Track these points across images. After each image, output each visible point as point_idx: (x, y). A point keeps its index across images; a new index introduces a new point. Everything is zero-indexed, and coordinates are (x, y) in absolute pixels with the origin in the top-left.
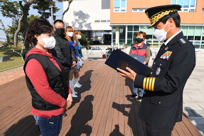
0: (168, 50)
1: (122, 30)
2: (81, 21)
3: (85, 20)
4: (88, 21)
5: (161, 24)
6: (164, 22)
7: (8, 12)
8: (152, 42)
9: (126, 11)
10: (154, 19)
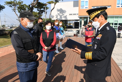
0: (100, 34)
1: (85, 20)
2: (61, 14)
3: (64, 14)
4: (65, 15)
5: (96, 18)
6: (98, 18)
7: (21, 10)
9: (88, 8)
10: (92, 15)
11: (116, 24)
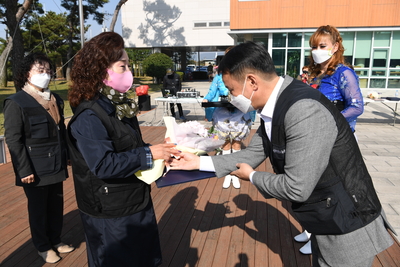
2: (160, 24)
3: (171, 21)
4: (176, 25)
11: (380, 63)
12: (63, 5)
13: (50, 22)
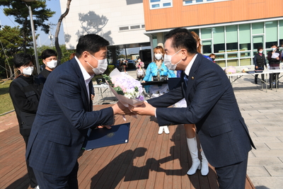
4: (105, 30)
8: (226, 56)
9: (172, 6)
12: (16, 21)
13: (7, 34)
